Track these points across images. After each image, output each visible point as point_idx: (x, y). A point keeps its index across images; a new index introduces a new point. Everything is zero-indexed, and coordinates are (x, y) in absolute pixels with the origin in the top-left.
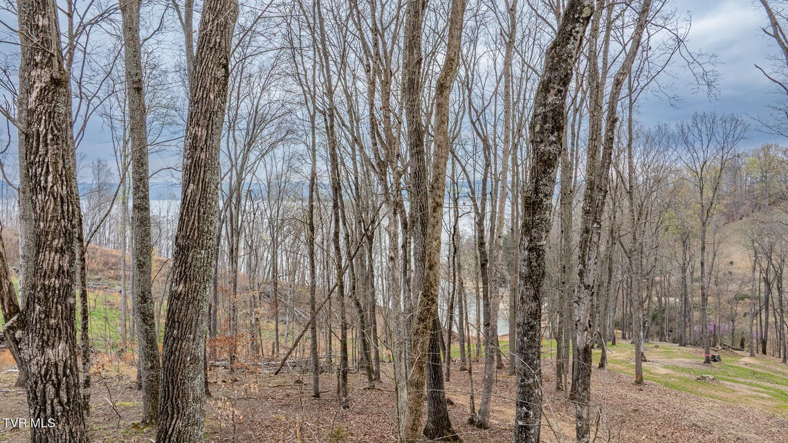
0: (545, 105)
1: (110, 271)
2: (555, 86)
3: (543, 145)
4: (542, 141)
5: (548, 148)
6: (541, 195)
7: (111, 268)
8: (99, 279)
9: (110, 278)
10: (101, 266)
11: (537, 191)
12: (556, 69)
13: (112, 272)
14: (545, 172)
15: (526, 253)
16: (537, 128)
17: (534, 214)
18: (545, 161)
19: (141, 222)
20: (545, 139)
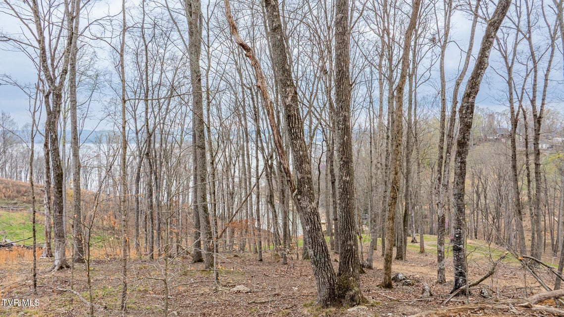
0: (468, 103)
1: (23, 197)
2: (473, 95)
3: (466, 119)
4: (466, 117)
5: (469, 120)
6: (466, 140)
7: (23, 195)
8: (16, 203)
9: (24, 202)
10: (15, 194)
11: (464, 138)
12: (474, 88)
13: (25, 197)
14: (468, 130)
15: (459, 164)
16: (464, 112)
17: (463, 147)
18: (468, 126)
19: (202, 155)
20: (468, 117)
